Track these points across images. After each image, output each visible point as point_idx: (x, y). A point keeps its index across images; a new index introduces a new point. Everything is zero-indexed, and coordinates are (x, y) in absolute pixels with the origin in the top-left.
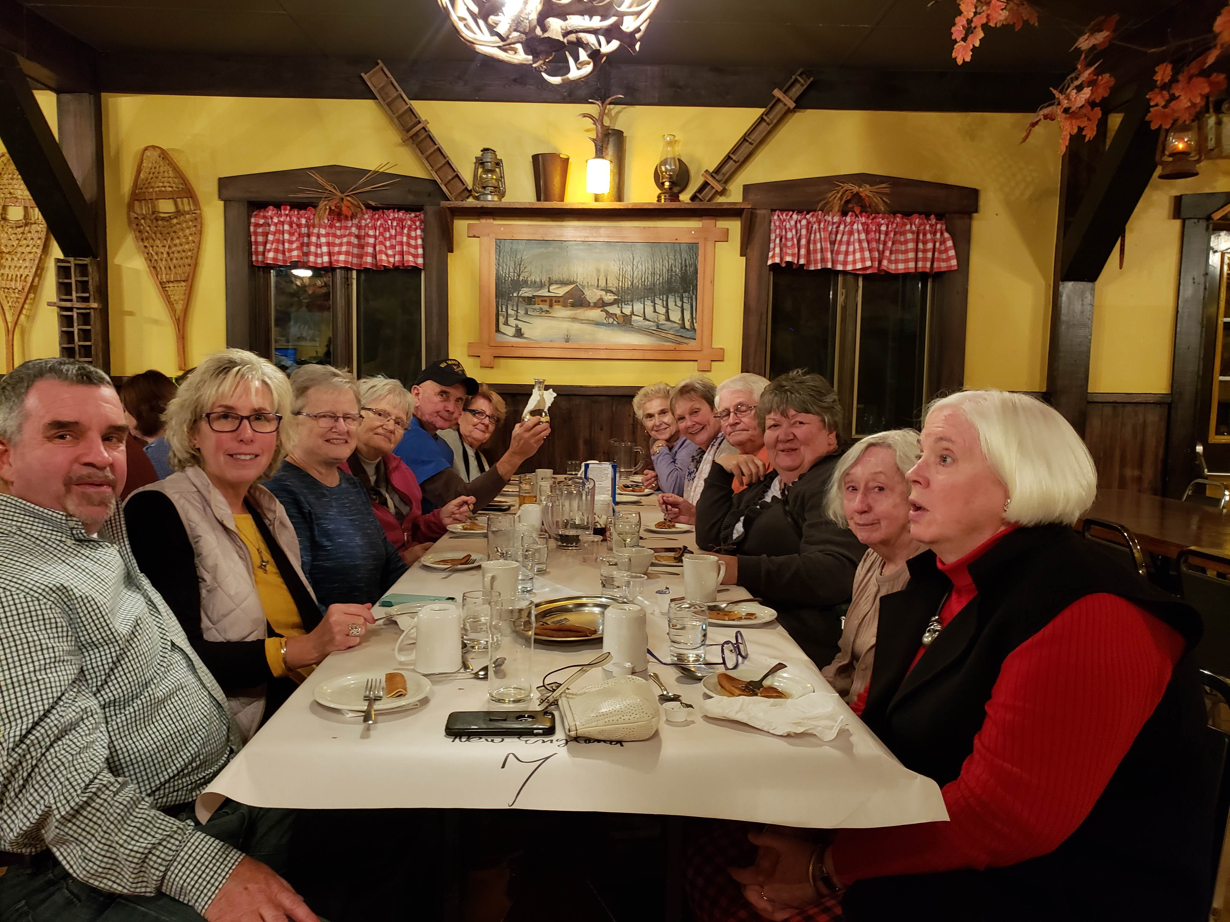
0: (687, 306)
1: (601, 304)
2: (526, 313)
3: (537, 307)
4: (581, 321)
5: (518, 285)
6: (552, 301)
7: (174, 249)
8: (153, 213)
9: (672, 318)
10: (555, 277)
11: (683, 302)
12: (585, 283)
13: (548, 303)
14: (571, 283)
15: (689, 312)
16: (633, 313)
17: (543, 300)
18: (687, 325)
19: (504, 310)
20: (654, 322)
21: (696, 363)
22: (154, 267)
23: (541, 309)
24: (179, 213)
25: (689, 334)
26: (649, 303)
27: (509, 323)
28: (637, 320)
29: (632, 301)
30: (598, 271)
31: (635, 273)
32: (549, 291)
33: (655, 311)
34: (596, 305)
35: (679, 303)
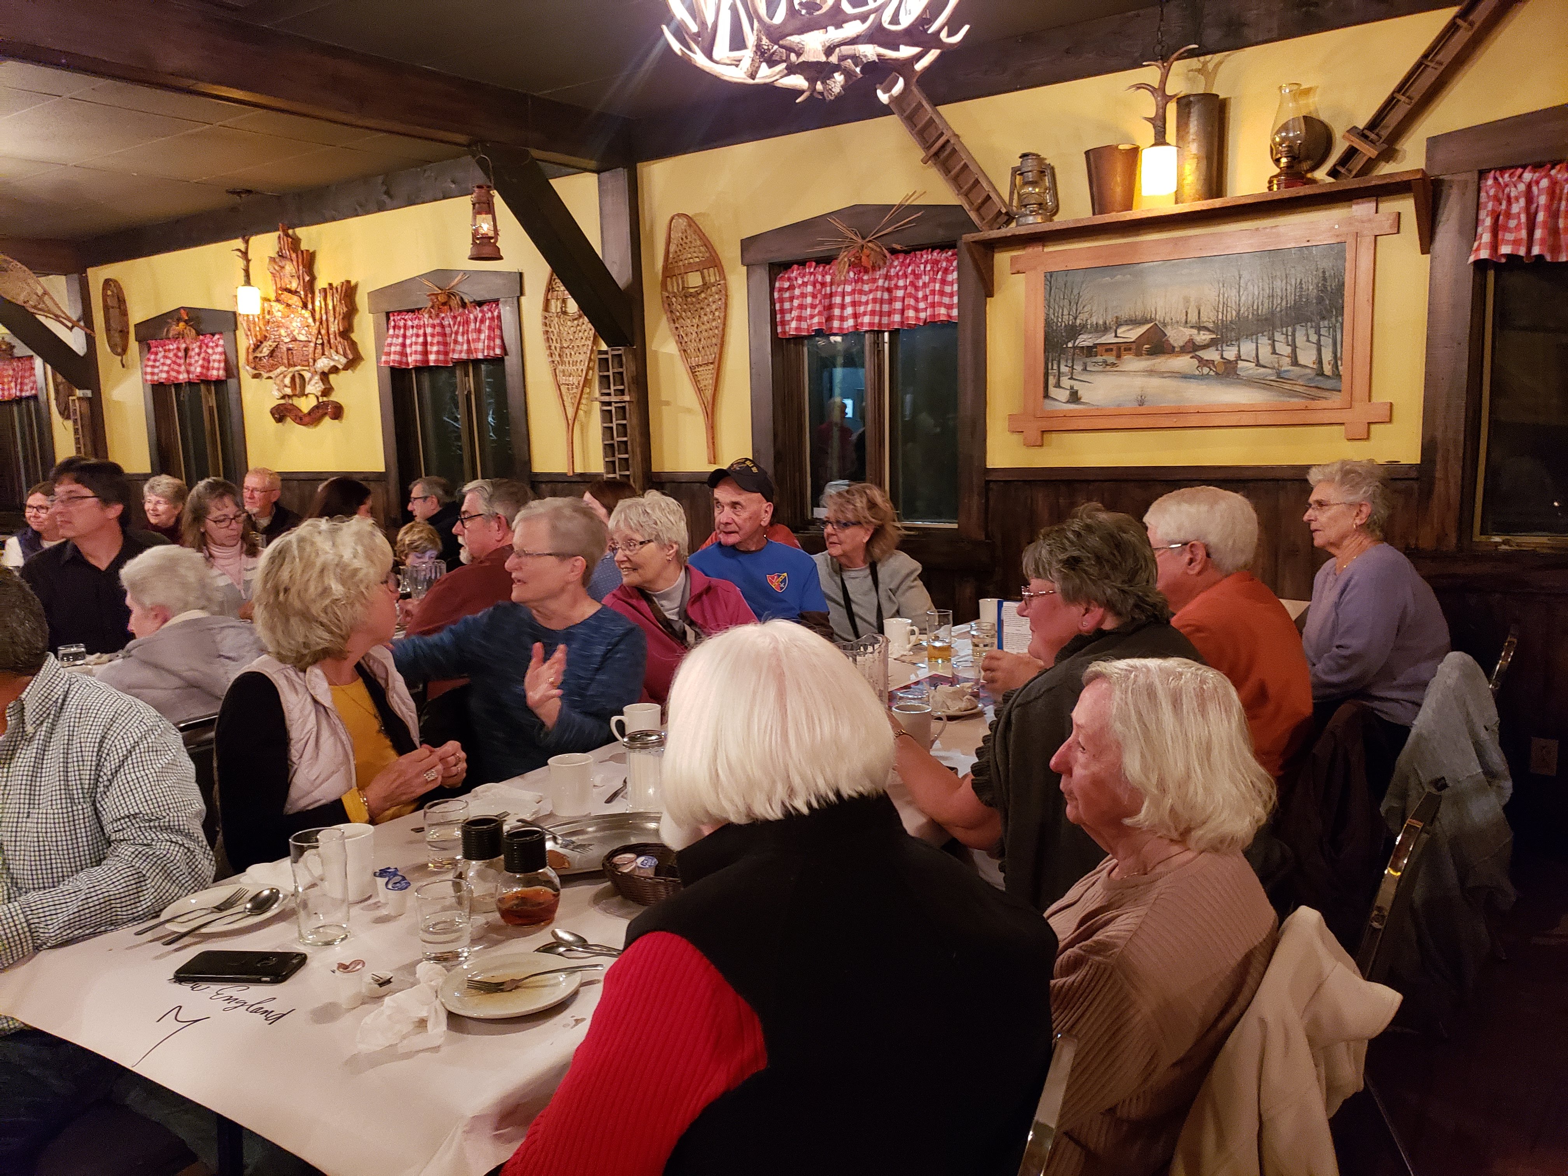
0: (1327, 342)
1: (1191, 348)
2: (1085, 369)
3: (1099, 359)
4: (1162, 375)
5: (1074, 331)
6: (1121, 350)
7: (704, 327)
8: (683, 288)
9: (1302, 360)
10: (1124, 314)
11: (1320, 335)
12: (1168, 320)
13: (1114, 353)
14: (1146, 321)
15: (1330, 349)
16: (1239, 357)
17: (1108, 348)
18: (1327, 369)
19: (1055, 367)
20: (1273, 368)
21: (1343, 427)
22: (685, 351)
23: (1105, 362)
24: (706, 286)
25: (1329, 384)
26: (1264, 341)
27: (1062, 385)
28: (1246, 368)
29: (1238, 339)
30: (1187, 300)
31: (1243, 299)
32: (1116, 336)
33: (1274, 352)
34: (1184, 350)
35: (1314, 338)
